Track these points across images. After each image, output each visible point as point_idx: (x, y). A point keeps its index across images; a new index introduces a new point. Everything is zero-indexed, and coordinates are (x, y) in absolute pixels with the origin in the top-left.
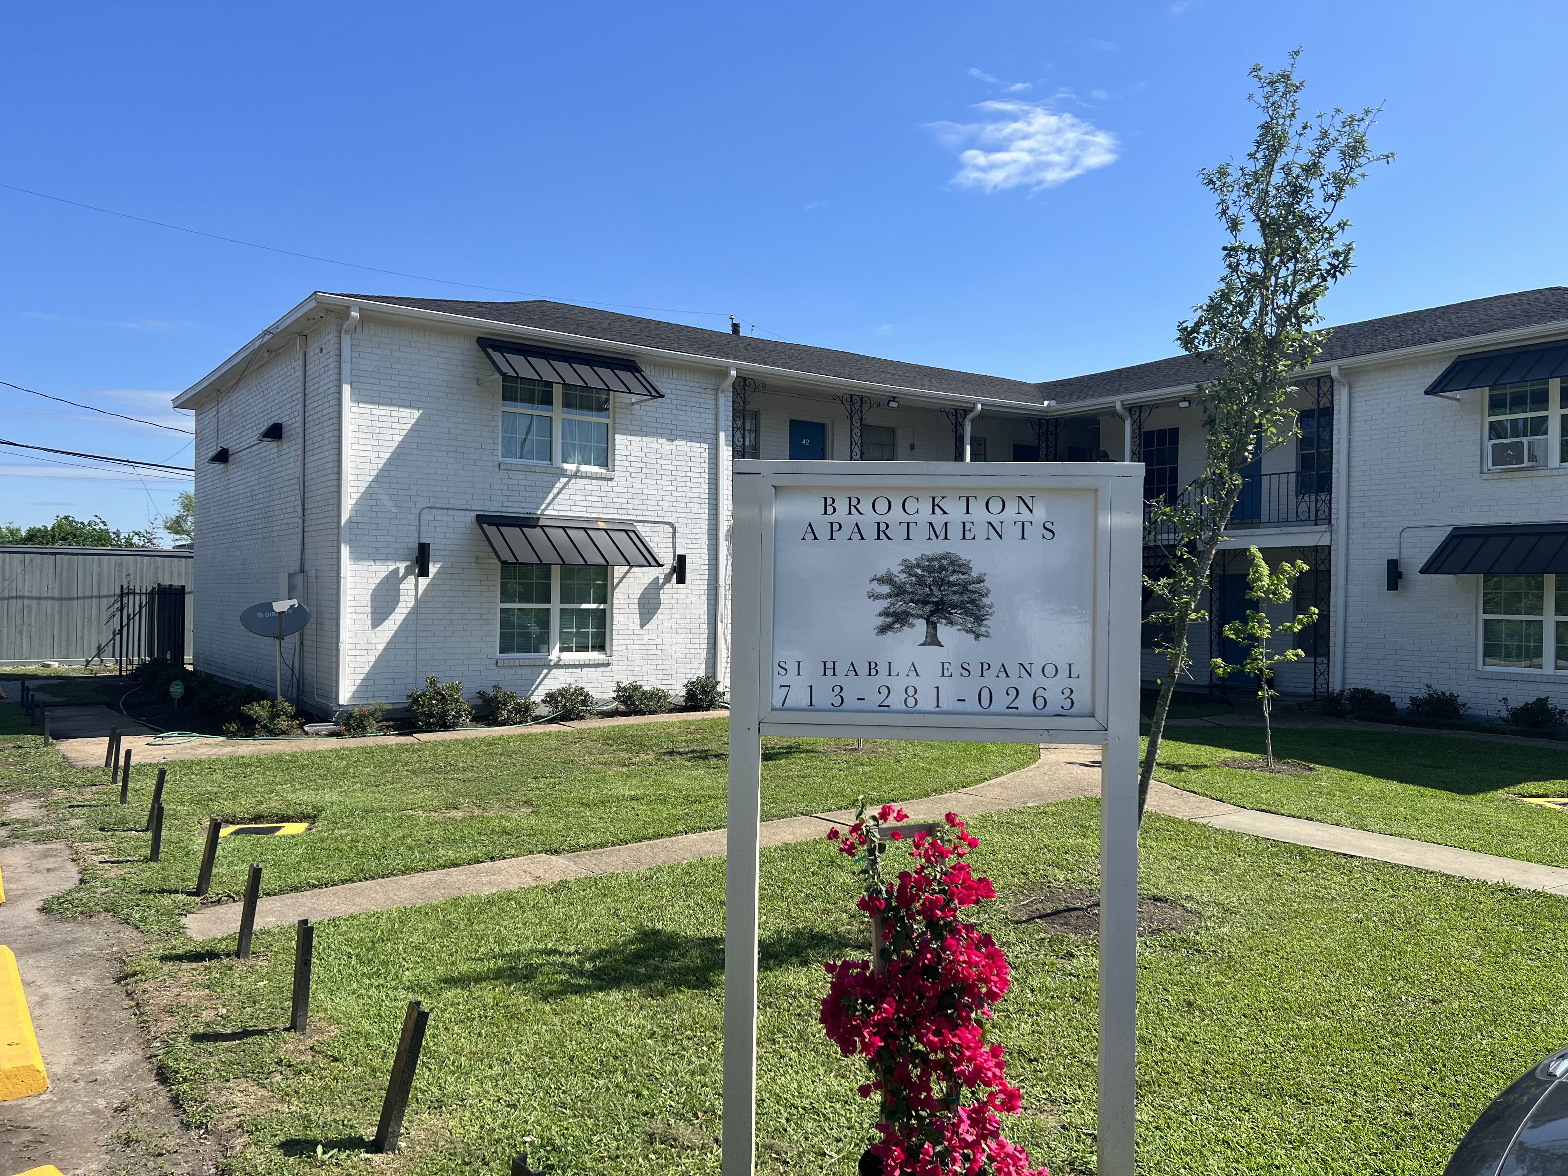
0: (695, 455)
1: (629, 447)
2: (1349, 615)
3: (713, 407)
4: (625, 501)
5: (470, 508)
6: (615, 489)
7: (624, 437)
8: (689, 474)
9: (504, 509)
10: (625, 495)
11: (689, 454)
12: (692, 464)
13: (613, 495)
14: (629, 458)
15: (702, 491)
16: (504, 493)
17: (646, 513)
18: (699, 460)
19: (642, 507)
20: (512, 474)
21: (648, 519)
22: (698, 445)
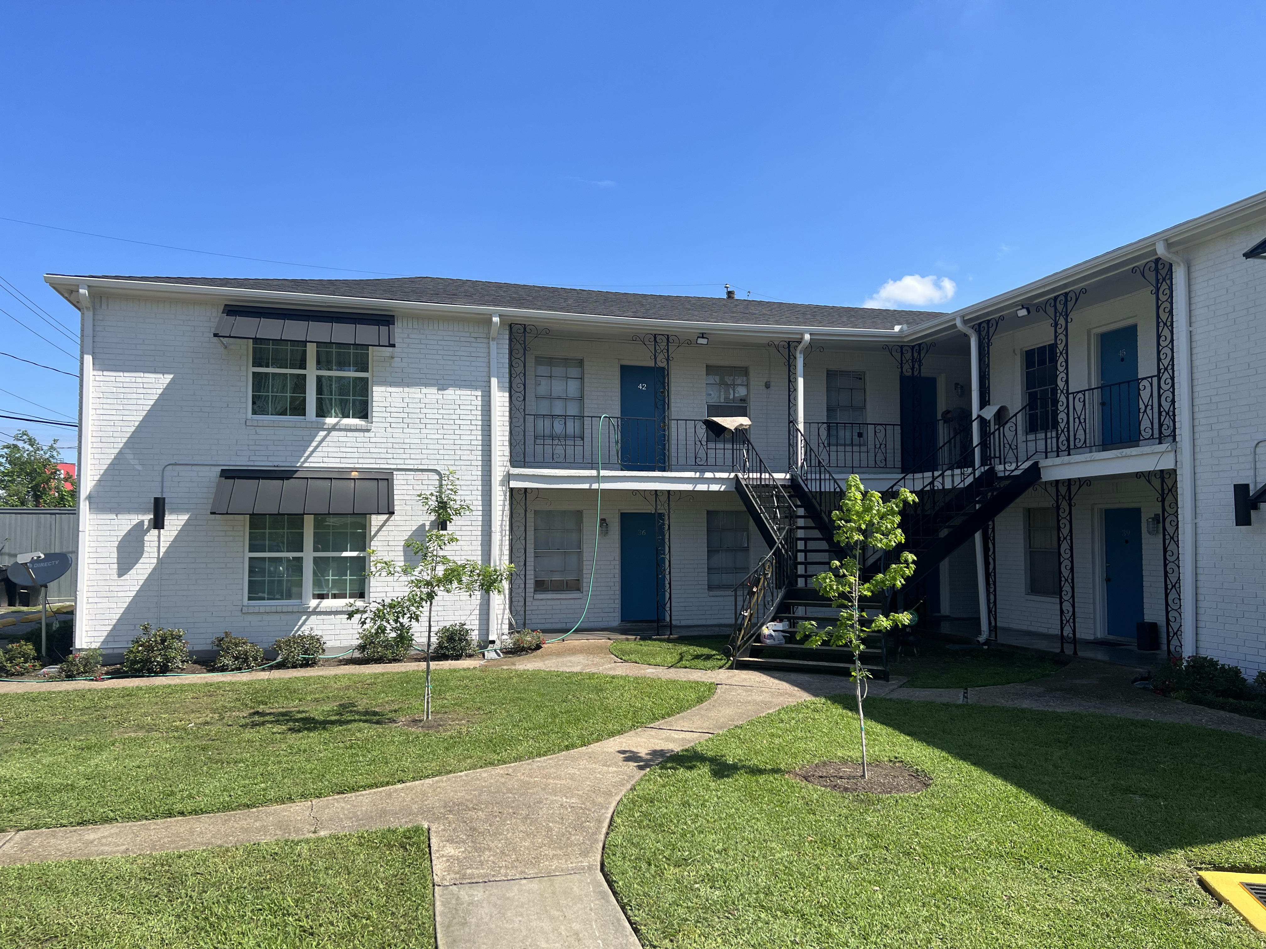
0: (465, 402)
1: (389, 399)
2: (1199, 558)
3: (485, 355)
4: (385, 451)
5: (215, 463)
6: (372, 440)
7: (383, 389)
8: (457, 422)
9: (252, 464)
10: (383, 445)
11: (458, 402)
12: (462, 412)
13: (370, 445)
14: (388, 409)
15: (474, 437)
16: (251, 448)
17: (407, 462)
18: (469, 407)
19: (404, 456)
20: (259, 430)
21: (412, 467)
22: (469, 392)
